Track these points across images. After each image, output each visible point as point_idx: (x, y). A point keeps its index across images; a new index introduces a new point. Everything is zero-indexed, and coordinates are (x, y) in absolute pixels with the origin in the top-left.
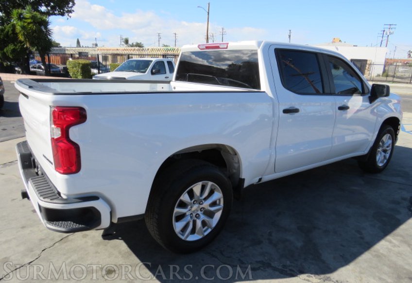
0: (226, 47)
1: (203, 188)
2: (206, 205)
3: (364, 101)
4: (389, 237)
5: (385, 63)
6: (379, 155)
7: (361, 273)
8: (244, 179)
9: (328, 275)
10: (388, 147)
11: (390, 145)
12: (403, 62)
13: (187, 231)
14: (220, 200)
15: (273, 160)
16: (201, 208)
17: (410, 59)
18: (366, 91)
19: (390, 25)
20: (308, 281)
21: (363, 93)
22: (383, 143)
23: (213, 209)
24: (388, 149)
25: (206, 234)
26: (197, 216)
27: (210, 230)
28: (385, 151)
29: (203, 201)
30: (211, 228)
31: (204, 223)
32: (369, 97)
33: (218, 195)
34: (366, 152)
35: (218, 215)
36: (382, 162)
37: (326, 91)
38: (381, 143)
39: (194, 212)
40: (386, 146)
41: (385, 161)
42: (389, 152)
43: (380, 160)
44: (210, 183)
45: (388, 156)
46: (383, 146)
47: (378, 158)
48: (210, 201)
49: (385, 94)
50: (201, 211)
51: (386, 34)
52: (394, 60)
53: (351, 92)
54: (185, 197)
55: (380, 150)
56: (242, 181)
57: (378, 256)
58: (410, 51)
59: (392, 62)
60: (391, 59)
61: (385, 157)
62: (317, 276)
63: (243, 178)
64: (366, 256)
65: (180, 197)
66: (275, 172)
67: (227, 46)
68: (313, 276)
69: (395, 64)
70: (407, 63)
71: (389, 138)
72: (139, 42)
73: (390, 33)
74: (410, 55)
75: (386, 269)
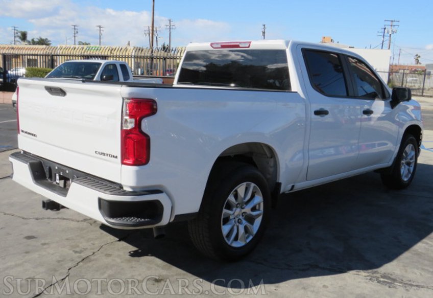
0: (248, 46)
1: (247, 189)
2: (247, 209)
3: (386, 105)
4: (425, 240)
5: (389, 70)
6: (403, 167)
7: (404, 266)
8: (281, 184)
9: (375, 270)
10: (411, 159)
11: (413, 157)
12: (410, 69)
13: (231, 235)
14: (259, 204)
15: (306, 165)
16: (243, 213)
17: (419, 65)
18: (387, 96)
19: (392, 21)
20: (358, 275)
21: (384, 97)
22: (406, 154)
23: (254, 213)
24: (411, 161)
25: (248, 241)
26: (240, 221)
27: (251, 238)
28: (408, 164)
29: (245, 205)
30: (252, 235)
31: (246, 230)
32: (391, 102)
33: (259, 199)
34: (390, 163)
35: (258, 222)
36: (406, 176)
37: (351, 93)
38: (404, 154)
39: (237, 216)
40: (409, 157)
41: (410, 175)
42: (413, 165)
43: (404, 175)
44: (253, 185)
45: (412, 169)
46: (406, 159)
47: (402, 171)
48: (251, 205)
49: (407, 98)
50: (243, 216)
51: (388, 33)
52: (401, 66)
53: (372, 96)
54: (231, 198)
55: (403, 162)
56: (279, 185)
57: (418, 254)
58: (417, 55)
59: (398, 68)
60: (396, 66)
61: (409, 170)
62: (365, 271)
63: (280, 182)
64: (406, 255)
65: (227, 197)
66: (307, 180)
67: (250, 45)
68: (361, 271)
69: (402, 71)
70: (415, 70)
71: (412, 149)
72: (44, 38)
73: (393, 31)
74: (418, 60)
75: (426, 262)
